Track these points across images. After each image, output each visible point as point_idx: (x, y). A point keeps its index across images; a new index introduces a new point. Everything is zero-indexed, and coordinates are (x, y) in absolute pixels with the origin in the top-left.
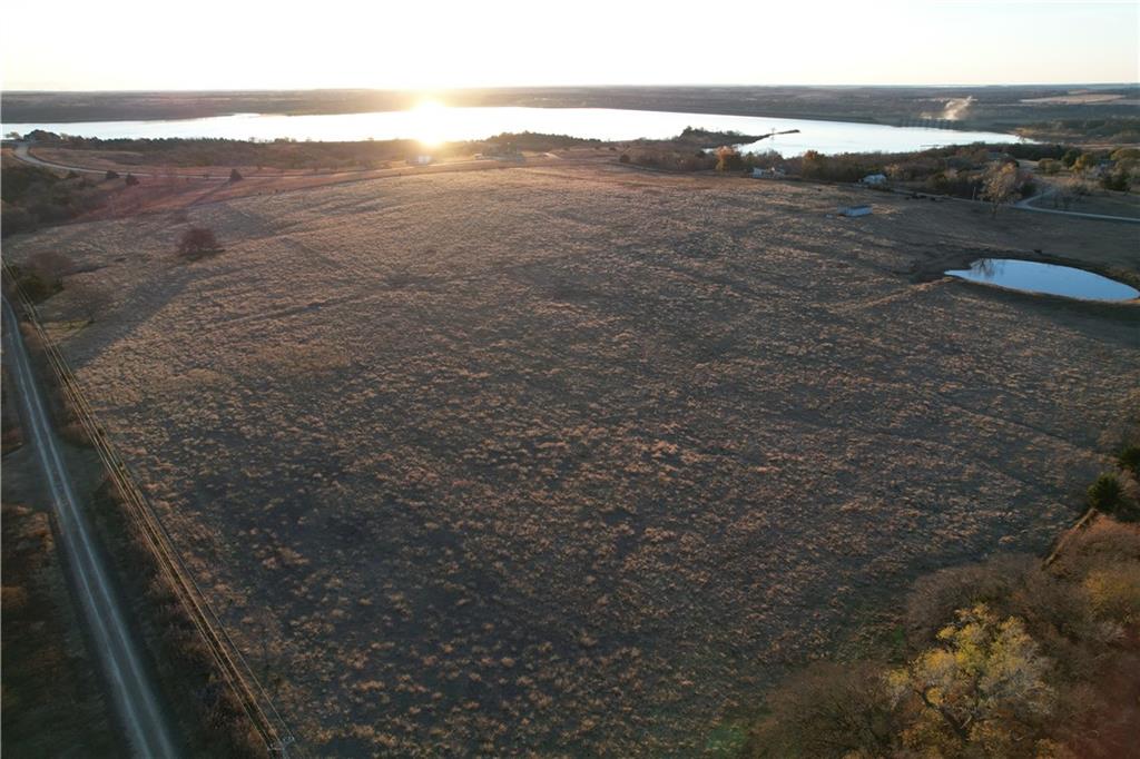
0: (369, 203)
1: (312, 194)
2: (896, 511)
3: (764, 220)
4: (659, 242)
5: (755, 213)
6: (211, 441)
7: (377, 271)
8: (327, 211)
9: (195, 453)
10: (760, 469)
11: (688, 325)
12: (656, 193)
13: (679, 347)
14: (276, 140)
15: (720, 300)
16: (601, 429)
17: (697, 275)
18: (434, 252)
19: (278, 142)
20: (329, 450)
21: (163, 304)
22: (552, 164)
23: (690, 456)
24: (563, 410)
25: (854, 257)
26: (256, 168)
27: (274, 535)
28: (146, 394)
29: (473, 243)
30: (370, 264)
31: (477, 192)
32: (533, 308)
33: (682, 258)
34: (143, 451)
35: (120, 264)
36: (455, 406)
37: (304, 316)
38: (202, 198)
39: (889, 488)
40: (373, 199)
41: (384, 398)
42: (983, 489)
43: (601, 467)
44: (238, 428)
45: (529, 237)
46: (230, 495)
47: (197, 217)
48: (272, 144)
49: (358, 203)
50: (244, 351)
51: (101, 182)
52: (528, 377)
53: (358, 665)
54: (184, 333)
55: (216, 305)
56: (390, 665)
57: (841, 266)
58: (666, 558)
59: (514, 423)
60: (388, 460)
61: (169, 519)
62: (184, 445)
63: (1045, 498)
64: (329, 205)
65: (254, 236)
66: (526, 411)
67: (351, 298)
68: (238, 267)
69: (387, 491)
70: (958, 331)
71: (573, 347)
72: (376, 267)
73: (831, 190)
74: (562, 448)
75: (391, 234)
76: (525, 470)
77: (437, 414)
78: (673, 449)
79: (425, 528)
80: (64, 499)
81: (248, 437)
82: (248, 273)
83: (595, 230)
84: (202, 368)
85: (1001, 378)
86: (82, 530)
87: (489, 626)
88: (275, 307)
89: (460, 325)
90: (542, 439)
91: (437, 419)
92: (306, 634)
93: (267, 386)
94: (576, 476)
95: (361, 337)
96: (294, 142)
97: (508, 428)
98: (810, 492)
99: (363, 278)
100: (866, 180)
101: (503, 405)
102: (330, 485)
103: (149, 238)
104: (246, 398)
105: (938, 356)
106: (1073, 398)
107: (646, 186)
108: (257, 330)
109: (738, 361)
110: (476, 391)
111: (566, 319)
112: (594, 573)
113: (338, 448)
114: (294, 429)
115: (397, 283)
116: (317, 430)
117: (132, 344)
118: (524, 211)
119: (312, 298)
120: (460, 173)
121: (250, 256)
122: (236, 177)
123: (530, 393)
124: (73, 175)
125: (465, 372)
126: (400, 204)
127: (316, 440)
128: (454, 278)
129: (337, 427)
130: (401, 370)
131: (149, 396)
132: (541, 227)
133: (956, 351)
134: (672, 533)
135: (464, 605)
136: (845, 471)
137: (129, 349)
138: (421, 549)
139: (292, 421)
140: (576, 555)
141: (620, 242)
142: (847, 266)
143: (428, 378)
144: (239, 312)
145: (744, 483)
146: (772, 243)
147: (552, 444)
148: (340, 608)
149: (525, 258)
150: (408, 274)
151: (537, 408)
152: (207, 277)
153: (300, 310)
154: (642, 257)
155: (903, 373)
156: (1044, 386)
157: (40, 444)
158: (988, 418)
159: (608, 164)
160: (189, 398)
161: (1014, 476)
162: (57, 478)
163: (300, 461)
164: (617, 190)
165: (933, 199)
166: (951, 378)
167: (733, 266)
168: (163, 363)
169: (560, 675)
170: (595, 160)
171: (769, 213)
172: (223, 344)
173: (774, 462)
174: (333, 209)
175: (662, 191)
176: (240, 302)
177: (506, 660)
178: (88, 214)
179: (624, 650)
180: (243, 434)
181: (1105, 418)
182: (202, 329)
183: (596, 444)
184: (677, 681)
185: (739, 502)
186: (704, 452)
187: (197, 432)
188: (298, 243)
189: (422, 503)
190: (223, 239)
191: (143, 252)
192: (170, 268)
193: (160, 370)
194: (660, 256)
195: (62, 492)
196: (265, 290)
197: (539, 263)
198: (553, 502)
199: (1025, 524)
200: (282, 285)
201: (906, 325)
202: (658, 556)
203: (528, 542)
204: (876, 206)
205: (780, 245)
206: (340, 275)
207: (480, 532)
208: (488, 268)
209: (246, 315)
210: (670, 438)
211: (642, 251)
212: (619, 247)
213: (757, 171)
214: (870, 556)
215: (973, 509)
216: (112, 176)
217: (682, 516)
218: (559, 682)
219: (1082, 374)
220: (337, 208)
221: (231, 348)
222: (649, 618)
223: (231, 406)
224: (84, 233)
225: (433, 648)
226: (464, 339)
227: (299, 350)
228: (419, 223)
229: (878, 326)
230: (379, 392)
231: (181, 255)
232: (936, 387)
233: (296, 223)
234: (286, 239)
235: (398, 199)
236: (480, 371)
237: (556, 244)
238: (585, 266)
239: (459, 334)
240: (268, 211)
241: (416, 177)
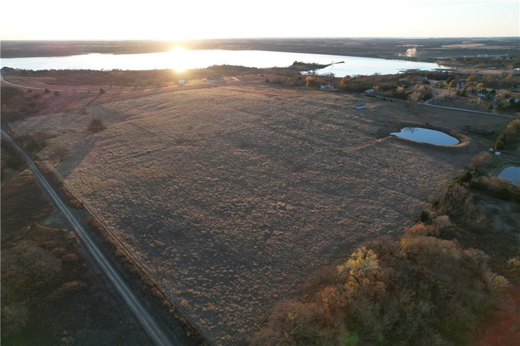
0: (162, 105)
1: (137, 100)
2: (356, 223)
3: (322, 112)
4: (281, 122)
5: (319, 108)
6: (122, 206)
7: (171, 137)
8: (145, 109)
9: (118, 210)
10: (313, 211)
11: (291, 158)
12: (280, 99)
14: (113, 70)
15: (303, 147)
16: (259, 198)
17: (295, 137)
18: (192, 128)
19: (115, 71)
20: (165, 208)
21: (88, 152)
22: (236, 84)
23: (289, 207)
24: (245, 192)
25: (356, 128)
26: (109, 87)
27: (152, 236)
28: (93, 189)
29: (207, 124)
30: (167, 134)
31: (206, 99)
32: (233, 152)
33: (289, 130)
34: (99, 209)
35: (64, 134)
36: (207, 191)
37: (145, 156)
38: (89, 103)
39: (355, 216)
40: (162, 103)
41: (181, 189)
42: (386, 216)
43: (259, 211)
44: (131, 201)
45: (229, 121)
46: (134, 224)
47: (91, 112)
48: (111, 71)
49: (157, 105)
50: (126, 171)
51: (44, 94)
52: (232, 180)
53: (186, 273)
54: (100, 164)
55: (109, 152)
56: (195, 273)
57: (350, 132)
58: (280, 240)
59: (228, 197)
60: (186, 211)
61: (115, 232)
62: (113, 207)
63: (406, 218)
64: (146, 106)
65: (117, 121)
66: (232, 192)
67: (162, 149)
68: (114, 135)
69: (187, 221)
70: (390, 158)
71: (248, 168)
72: (169, 135)
73: (351, 97)
74: (245, 205)
75: (174, 120)
76: (233, 213)
77: (201, 194)
78: (283, 205)
79: (201, 233)
80: (77, 226)
81: (135, 204)
82: (119, 138)
83: (255, 117)
84: (111, 178)
85: (401, 176)
86: (87, 236)
87: (225, 261)
88: (134, 153)
89: (206, 160)
90: (238, 202)
91: (201, 196)
92: (168, 265)
93: (138, 185)
94: (250, 215)
95: (169, 165)
96: (121, 71)
97: (226, 199)
98: (329, 218)
99: (166, 141)
100: (366, 91)
101: (224, 190)
102: (167, 220)
103: (73, 122)
104: (131, 190)
105: (380, 168)
106: (424, 183)
107: (276, 96)
108: (129, 163)
109: (308, 172)
110: (214, 186)
111: (245, 156)
112: (257, 245)
113: (168, 207)
114: (152, 201)
115: (179, 142)
116: (159, 201)
117: (82, 169)
118: (226, 109)
119: (147, 149)
120: (198, 90)
121: (118, 131)
122: (102, 92)
123: (233, 186)
124: (30, 91)
125: (209, 178)
126: (176, 106)
127: (160, 204)
128: (201, 140)
129: (166, 200)
130: (185, 178)
131: (95, 190)
132: (233, 116)
133: (387, 166)
134: (282, 232)
135: (217, 255)
136: (341, 211)
137: (81, 171)
138: (201, 239)
139: (150, 198)
140: (251, 240)
141: (265, 123)
142: (353, 132)
143: (195, 181)
144: (120, 155)
145: (306, 216)
146: (325, 122)
147: (242, 204)
148: (177, 258)
149: (228, 131)
150: (183, 138)
151: (236, 191)
152: (102, 140)
153: (143, 154)
154: (274, 129)
155: (367, 175)
156: (415, 179)
157: (62, 208)
158: (393, 192)
159: (260, 83)
160: (110, 190)
161: (397, 211)
162: (72, 220)
163: (155, 212)
164: (264, 97)
165: (391, 101)
166: (384, 177)
167: (309, 133)
168: (96, 176)
169: (247, 274)
170: (255, 81)
171: (324, 109)
172: (117, 169)
173: (317, 209)
174: (147, 108)
175: (282, 98)
176: (119, 151)
177: (231, 271)
178: (43, 111)
179: (267, 267)
180: (133, 203)
181: (432, 191)
182: (107, 162)
183: (257, 203)
184: (282, 275)
185: (305, 222)
186: (294, 205)
187: (117, 202)
188: (136, 124)
189: (199, 225)
190: (104, 122)
191: (72, 128)
192: (86, 136)
193: (96, 179)
194: (281, 129)
195: (76, 224)
196: (127, 146)
197: (234, 133)
198: (243, 223)
199: (397, 227)
200: (134, 144)
201: (371, 156)
202: (277, 239)
203: (235, 236)
204: (368, 104)
205: (328, 123)
206: (157, 139)
207: (220, 234)
208: (214, 135)
210: (282, 201)
211: (274, 127)
212: (265, 125)
213: (322, 87)
214: (345, 238)
215: (381, 222)
217: (286, 227)
218: (247, 276)
219: (430, 174)
220: (149, 107)
221: (121, 170)
222: (274, 257)
223: (126, 193)
224: (45, 120)
225: (208, 268)
226: (207, 165)
227: (147, 171)
228: (185, 115)
229: (361, 157)
230: (179, 186)
231: (89, 130)
232: (378, 180)
233: (133, 115)
234: (131, 123)
235: (174, 103)
236: (214, 178)
237: (240, 124)
238: (252, 134)
239: (205, 163)
240: (120, 109)
241: (180, 92)
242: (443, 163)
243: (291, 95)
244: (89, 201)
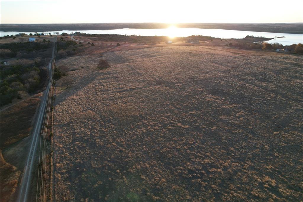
0: (153, 55)
1: (138, 51)
4: (248, 74)
5: (283, 65)
7: (153, 78)
9: (78, 150)
11: (266, 112)
12: (244, 56)
13: (264, 122)
14: (132, 35)
16: (237, 164)
17: (266, 89)
18: (171, 73)
20: (125, 158)
21: (88, 83)
22: (207, 45)
24: (219, 149)
26: (124, 43)
28: (71, 118)
29: (184, 70)
30: (151, 75)
31: (185, 53)
32: (205, 97)
33: (258, 82)
34: (61, 146)
35: (82, 69)
37: (127, 93)
38: (108, 51)
40: (154, 53)
41: (149, 133)
44: (95, 140)
45: (203, 69)
46: (84, 175)
47: (106, 56)
48: (130, 36)
49: (150, 54)
50: (106, 104)
51: (86, 45)
52: (204, 130)
54: (90, 95)
55: (103, 85)
59: (199, 154)
62: (75, 145)
64: (142, 55)
65: (119, 63)
67: (143, 87)
68: (112, 72)
69: (144, 187)
71: (221, 117)
72: (153, 76)
74: (220, 173)
75: (158, 65)
77: (168, 144)
78: (274, 183)
80: (29, 164)
82: (114, 75)
83: (225, 68)
84: (91, 110)
88: (119, 88)
89: (179, 102)
90: (212, 165)
94: (228, 193)
95: (144, 104)
96: (136, 36)
97: (197, 157)
99: (148, 80)
101: (194, 143)
102: (122, 178)
103: (92, 61)
104: (101, 125)
107: (240, 53)
108: (112, 97)
109: (293, 132)
110: (184, 135)
111: (217, 103)
113: (128, 157)
114: (114, 144)
115: (159, 83)
116: (122, 146)
117: (75, 98)
118: (200, 60)
119: (131, 86)
120: (180, 47)
121: (116, 69)
122: (118, 45)
123: (205, 139)
124: (80, 43)
125: (179, 124)
126: (162, 55)
127: (121, 151)
128: (177, 83)
129: (129, 145)
130: (156, 120)
131: (72, 120)
132: (206, 66)
137: (73, 99)
139: (114, 140)
141: (234, 73)
143: (165, 126)
144: (109, 89)
147: (216, 170)
149: (201, 77)
150: (162, 80)
151: (208, 147)
152: (103, 75)
153: (127, 90)
154: (243, 80)
157: (34, 136)
159: (225, 45)
163: (113, 161)
164: (231, 54)
167: (280, 87)
168: (81, 106)
170: (222, 44)
171: (288, 66)
172: (100, 101)
174: (142, 56)
175: (246, 55)
176: (110, 85)
178: (79, 54)
180: (96, 143)
182: (96, 94)
186: (291, 188)
188: (130, 66)
189: (158, 198)
190: (110, 63)
191: (88, 65)
192: (94, 71)
193: (78, 109)
194: (250, 80)
196: (118, 81)
197: (206, 79)
200: (123, 80)
205: (296, 79)
206: (141, 79)
208: (189, 80)
209: (110, 90)
210: (271, 175)
211: (243, 77)
212: (234, 75)
213: (278, 50)
216: (89, 43)
220: (144, 55)
221: (103, 103)
223: (95, 129)
224: (76, 59)
226: (180, 109)
227: (123, 106)
228: (168, 62)
230: (147, 130)
231: (98, 67)
233: (131, 60)
234: (128, 64)
236: (185, 125)
237: (212, 73)
238: (223, 82)
239: (179, 106)
240: (125, 55)
241: (167, 47)
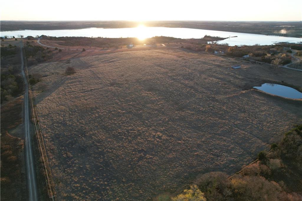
1: (100, 56)
2: (208, 155)
3: (210, 69)
4: (180, 75)
5: (209, 67)
6: (60, 125)
7: (108, 81)
8: (102, 62)
9: (56, 128)
10: (179, 142)
11: (178, 100)
13: (173, 107)
14: (98, 37)
15: (189, 93)
16: (146, 128)
17: (186, 85)
18: (123, 76)
19: (98, 38)
20: (84, 129)
21: (59, 87)
23: (164, 137)
24: (139, 122)
25: (230, 81)
26: (89, 47)
27: (67, 149)
28: (49, 111)
29: (134, 73)
30: (108, 79)
31: (140, 58)
32: (142, 93)
33: (184, 80)
34: (45, 126)
35: (52, 75)
36: (115, 120)
37: (88, 93)
38: (75, 56)
39: (209, 149)
40: (114, 59)
41: (100, 117)
42: (233, 152)
43: (142, 138)
44: (66, 122)
45: (148, 72)
46: (61, 139)
47: (72, 62)
48: (97, 38)
49: (110, 60)
50: (73, 101)
51: (54, 51)
52: (134, 113)
53: (76, 180)
54: (61, 96)
55: (70, 88)
56: (82, 181)
57: (225, 84)
58: (148, 163)
59: (127, 125)
60: (96, 133)
61: (47, 143)
62: (54, 125)
63: (247, 155)
64: (103, 60)
65: (84, 68)
66: (130, 122)
67: (100, 88)
68: (78, 77)
69: (93, 141)
70: (248, 106)
71: (147, 105)
73: (232, 60)
74: (135, 132)
75: (115, 70)
76: (125, 138)
77: (110, 121)
78: (161, 135)
79: (98, 150)
80: (28, 137)
81: (68, 125)
82: (79, 79)
83: (165, 70)
84: (62, 106)
85: (253, 120)
86: (30, 144)
87: (105, 175)
88: (83, 90)
89: (123, 97)
90: (131, 130)
91: (110, 123)
92: (68, 172)
93: (75, 111)
94: (136, 140)
95: (99, 100)
96: (102, 38)
97: (124, 126)
98: (189, 149)
99: (104, 83)
100: (244, 57)
101: (126, 120)
102: (82, 138)
103: (60, 68)
104: (70, 114)
105: (239, 113)
106: (269, 128)
108: (77, 96)
109: (186, 111)
110: (121, 116)
111: (149, 97)
112: (131, 165)
113: (86, 129)
114: (78, 123)
115: (112, 85)
117: (50, 98)
118: (149, 64)
119: (91, 88)
122: (84, 50)
123: (133, 117)
124: (48, 48)
125: (120, 111)
126: (120, 61)
127: (82, 126)
128: (126, 84)
129: (87, 124)
130: (105, 109)
131: (50, 112)
132: (152, 69)
133: (244, 112)
134: (152, 157)
135: (101, 169)
136: (200, 144)
137: (49, 99)
138: (96, 155)
139: (78, 121)
140: (128, 160)
142: (227, 84)
143: (110, 112)
144: (75, 90)
145: (174, 145)
146: (209, 76)
147: (133, 131)
148: (76, 167)
149: (145, 79)
150: (115, 82)
151: (133, 121)
152: (70, 80)
153: (88, 91)
155: (227, 117)
156: (263, 124)
157: (26, 123)
158: (244, 132)
160: (58, 113)
161: (242, 149)
162: (27, 131)
163: (77, 132)
165: (260, 64)
166: (240, 120)
167: (197, 83)
168: (55, 103)
169: (116, 187)
171: (212, 67)
172: (69, 99)
173: (184, 140)
174: (104, 61)
175: (187, 58)
176: (76, 88)
177: (106, 183)
178: (49, 60)
179: (131, 183)
180: (67, 124)
181: (274, 134)
182: (65, 95)
183: (144, 132)
184: (139, 192)
185: (171, 150)
186: (168, 136)
187: (58, 122)
188: (93, 71)
189: (100, 144)
190: (76, 69)
191: (57, 71)
192: (63, 77)
193: (54, 105)
194: (179, 79)
195: (28, 135)
196: (82, 85)
197: (148, 80)
198: (128, 146)
199: (238, 162)
200: (86, 84)
201: (234, 103)
202: (147, 162)
203: (119, 156)
204: (242, 65)
205: (211, 77)
206: (100, 82)
207: (110, 152)
208: (135, 81)
209: (76, 91)
210: (161, 132)
211: (175, 78)
212: (169, 76)
213: (216, 52)
214: (196, 167)
215: (227, 157)
216: (56, 49)
217: (156, 152)
218: (115, 189)
219: (275, 121)
222: (139, 177)
223: (66, 116)
224: (47, 66)
225: (92, 178)
226: (123, 101)
227: (85, 102)
228: (123, 67)
229: (227, 103)
230: (99, 115)
231: (66, 73)
232: (234, 122)
233: (94, 65)
234: (91, 70)
235: (120, 59)
236: (123, 111)
237: (154, 75)
238: (159, 82)
239: (122, 100)
240: (89, 61)
241: (126, 52)
242: (289, 112)
243: (193, 57)
244: (43, 120)
